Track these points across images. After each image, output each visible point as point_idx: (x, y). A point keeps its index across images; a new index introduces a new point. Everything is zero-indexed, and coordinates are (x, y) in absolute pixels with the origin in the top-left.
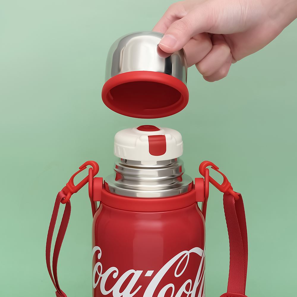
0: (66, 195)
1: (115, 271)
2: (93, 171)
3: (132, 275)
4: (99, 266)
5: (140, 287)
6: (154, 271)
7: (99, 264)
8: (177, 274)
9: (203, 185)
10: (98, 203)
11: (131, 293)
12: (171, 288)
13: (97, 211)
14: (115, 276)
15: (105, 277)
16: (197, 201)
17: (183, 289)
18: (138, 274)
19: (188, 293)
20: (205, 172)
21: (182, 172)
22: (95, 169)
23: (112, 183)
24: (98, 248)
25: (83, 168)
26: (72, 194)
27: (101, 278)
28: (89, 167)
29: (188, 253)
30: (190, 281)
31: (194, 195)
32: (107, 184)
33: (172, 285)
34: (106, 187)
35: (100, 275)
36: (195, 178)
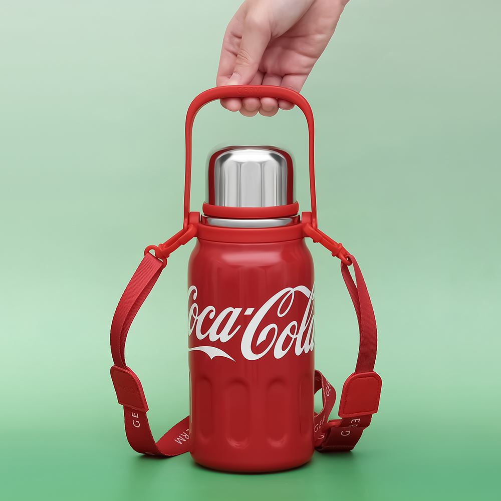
1: (212, 311)
3: (231, 313)
4: (195, 308)
5: (239, 326)
6: (254, 309)
7: (195, 305)
8: (281, 313)
11: (229, 334)
12: (273, 329)
14: (212, 316)
15: (201, 319)
17: (287, 331)
18: (237, 312)
19: (293, 337)
24: (194, 287)
27: (197, 320)
29: (292, 291)
30: (295, 323)
33: (274, 326)
35: (196, 318)
36: (302, 213)
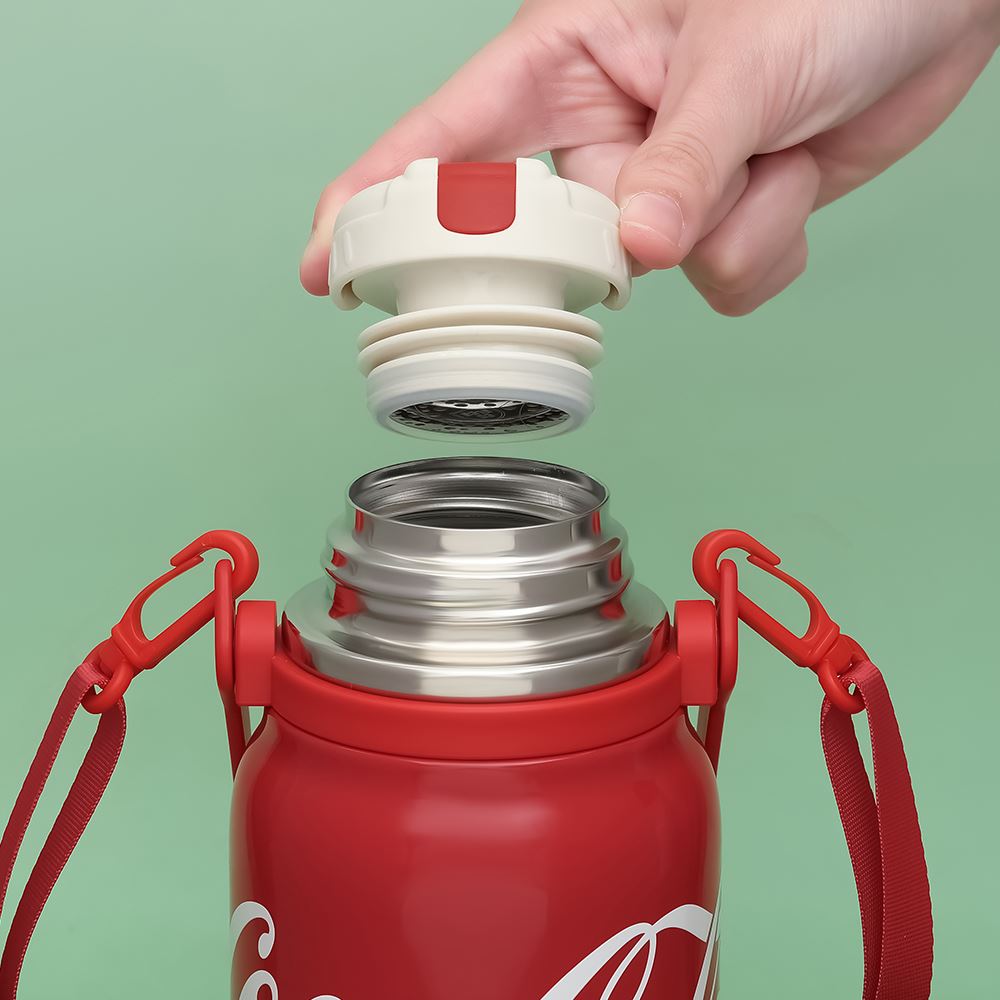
0: (110, 676)
2: (233, 575)
4: (266, 988)
7: (263, 977)
9: (711, 631)
10: (255, 715)
13: (248, 745)
16: (685, 702)
20: (719, 575)
21: (624, 579)
22: (242, 568)
23: (318, 630)
25: (186, 560)
26: (136, 671)
28: (213, 556)
31: (676, 678)
32: (296, 632)
34: (292, 647)
